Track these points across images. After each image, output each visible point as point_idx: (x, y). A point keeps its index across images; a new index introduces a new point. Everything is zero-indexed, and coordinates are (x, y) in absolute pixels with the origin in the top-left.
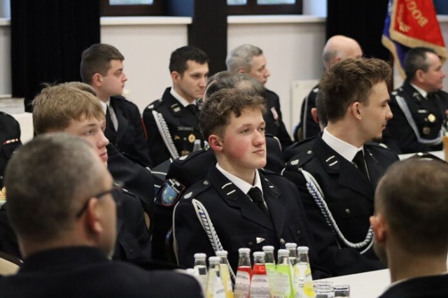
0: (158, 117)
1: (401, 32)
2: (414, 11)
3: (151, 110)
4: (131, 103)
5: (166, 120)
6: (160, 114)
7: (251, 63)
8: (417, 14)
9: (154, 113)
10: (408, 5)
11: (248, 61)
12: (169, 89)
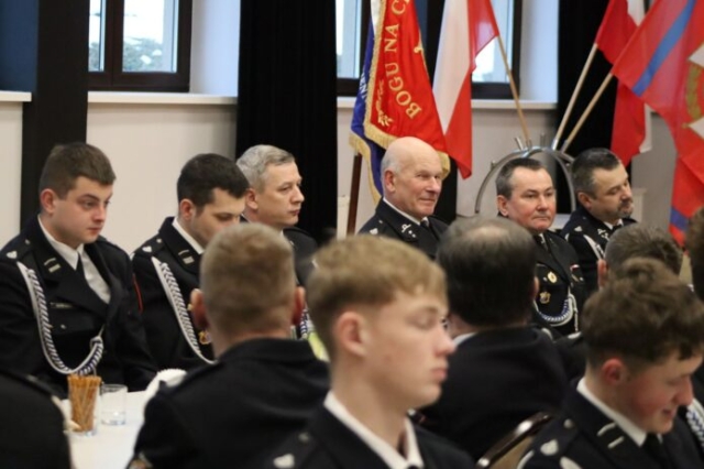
0: (161, 268)
1: (379, 126)
2: (399, 91)
3: (148, 256)
4: (116, 247)
5: (175, 276)
6: (165, 265)
7: (265, 176)
8: (403, 98)
9: (155, 261)
10: (390, 82)
11: (259, 172)
12: (170, 220)
